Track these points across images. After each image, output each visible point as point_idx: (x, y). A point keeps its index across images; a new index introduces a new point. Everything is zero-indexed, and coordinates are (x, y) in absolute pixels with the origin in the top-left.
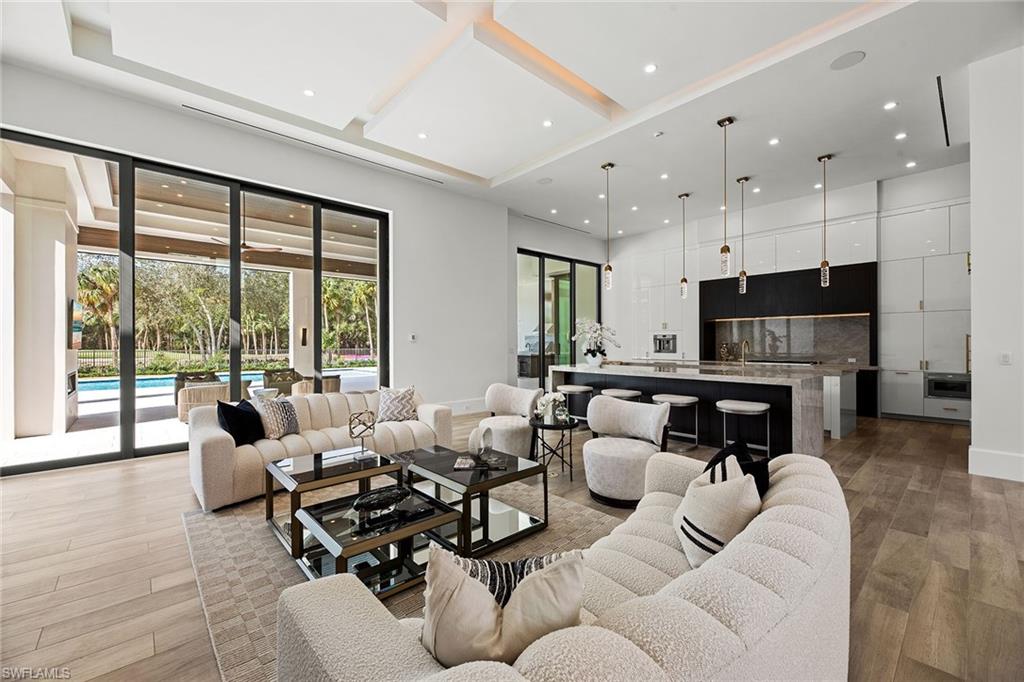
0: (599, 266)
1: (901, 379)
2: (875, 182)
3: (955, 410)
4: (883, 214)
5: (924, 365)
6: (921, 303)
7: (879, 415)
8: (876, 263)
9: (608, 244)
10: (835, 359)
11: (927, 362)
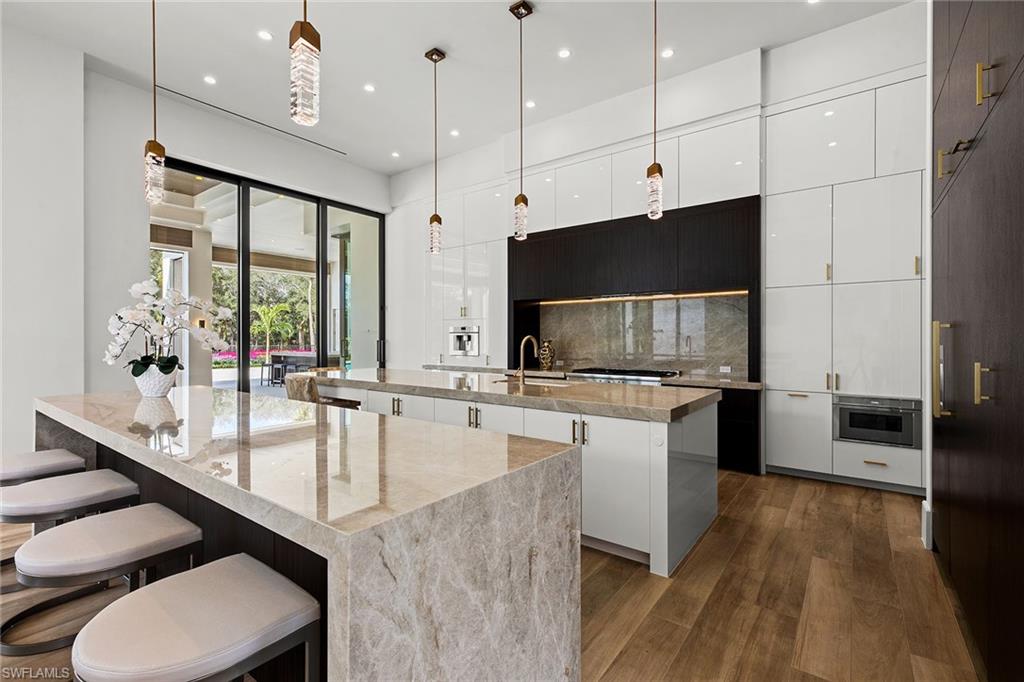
0: (382, 217)
1: (797, 405)
2: (759, 50)
3: (884, 465)
4: (770, 110)
5: (834, 381)
6: (829, 267)
7: (763, 471)
8: (758, 197)
9: (391, 178)
10: (701, 367)
11: (837, 376)
